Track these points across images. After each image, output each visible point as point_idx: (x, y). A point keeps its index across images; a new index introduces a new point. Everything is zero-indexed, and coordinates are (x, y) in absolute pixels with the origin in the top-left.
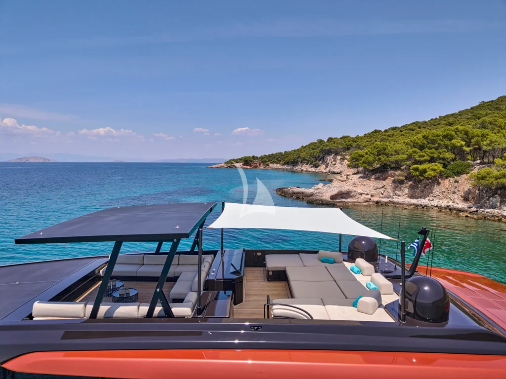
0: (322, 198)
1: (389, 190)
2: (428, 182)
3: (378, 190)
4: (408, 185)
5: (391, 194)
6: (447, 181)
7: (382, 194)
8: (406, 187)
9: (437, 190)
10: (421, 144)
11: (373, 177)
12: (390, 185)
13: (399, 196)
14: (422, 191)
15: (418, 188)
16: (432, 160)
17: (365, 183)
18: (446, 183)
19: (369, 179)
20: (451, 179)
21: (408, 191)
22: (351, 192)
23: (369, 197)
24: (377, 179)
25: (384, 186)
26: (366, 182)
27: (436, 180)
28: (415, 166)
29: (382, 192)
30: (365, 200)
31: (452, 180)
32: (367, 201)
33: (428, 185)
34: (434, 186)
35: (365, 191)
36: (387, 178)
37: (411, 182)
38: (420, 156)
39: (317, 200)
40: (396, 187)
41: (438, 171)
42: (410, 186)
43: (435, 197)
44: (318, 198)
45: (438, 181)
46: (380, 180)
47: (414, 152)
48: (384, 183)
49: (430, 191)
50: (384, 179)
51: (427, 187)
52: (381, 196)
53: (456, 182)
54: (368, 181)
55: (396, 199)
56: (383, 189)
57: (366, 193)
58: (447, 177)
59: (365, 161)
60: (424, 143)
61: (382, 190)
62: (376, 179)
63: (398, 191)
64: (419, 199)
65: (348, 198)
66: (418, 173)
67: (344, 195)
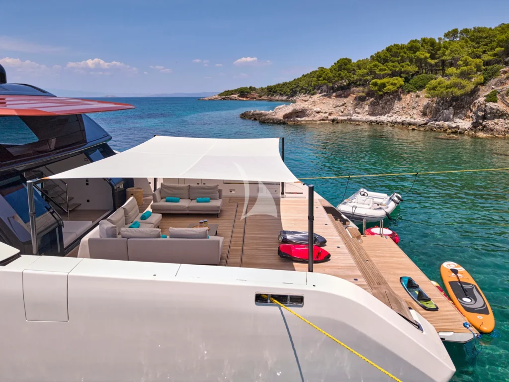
0: (274, 117)
1: (350, 108)
2: (389, 98)
3: (338, 109)
4: (369, 102)
5: (351, 112)
6: (408, 96)
7: (342, 112)
8: (367, 105)
9: (397, 105)
10: (384, 57)
11: (334, 94)
12: (352, 102)
13: (359, 113)
14: (383, 108)
15: (379, 104)
16: (393, 74)
17: (324, 101)
18: (407, 98)
19: (330, 97)
21: (369, 108)
22: (306, 110)
23: (326, 115)
25: (345, 103)
26: (327, 100)
27: (398, 95)
28: (375, 80)
29: (342, 110)
30: (321, 118)
31: (413, 94)
32: (323, 120)
33: (389, 101)
34: (394, 102)
35: (324, 110)
36: (349, 95)
37: (373, 99)
38: (380, 70)
39: (269, 119)
40: (358, 105)
41: (398, 85)
42: (371, 103)
43: (395, 113)
44: (270, 117)
45: (399, 97)
46: (341, 97)
47: (375, 66)
48: (345, 100)
49: (391, 107)
50: (346, 97)
51: (388, 103)
52: (341, 114)
53: (418, 96)
54: (328, 99)
55: (354, 117)
56: (344, 107)
57: (324, 111)
58: (409, 92)
59: (325, 77)
60: (387, 57)
61: (342, 109)
62: (337, 96)
63: (359, 108)
64: (378, 116)
65: (304, 117)
66: (376, 88)
67: (300, 114)
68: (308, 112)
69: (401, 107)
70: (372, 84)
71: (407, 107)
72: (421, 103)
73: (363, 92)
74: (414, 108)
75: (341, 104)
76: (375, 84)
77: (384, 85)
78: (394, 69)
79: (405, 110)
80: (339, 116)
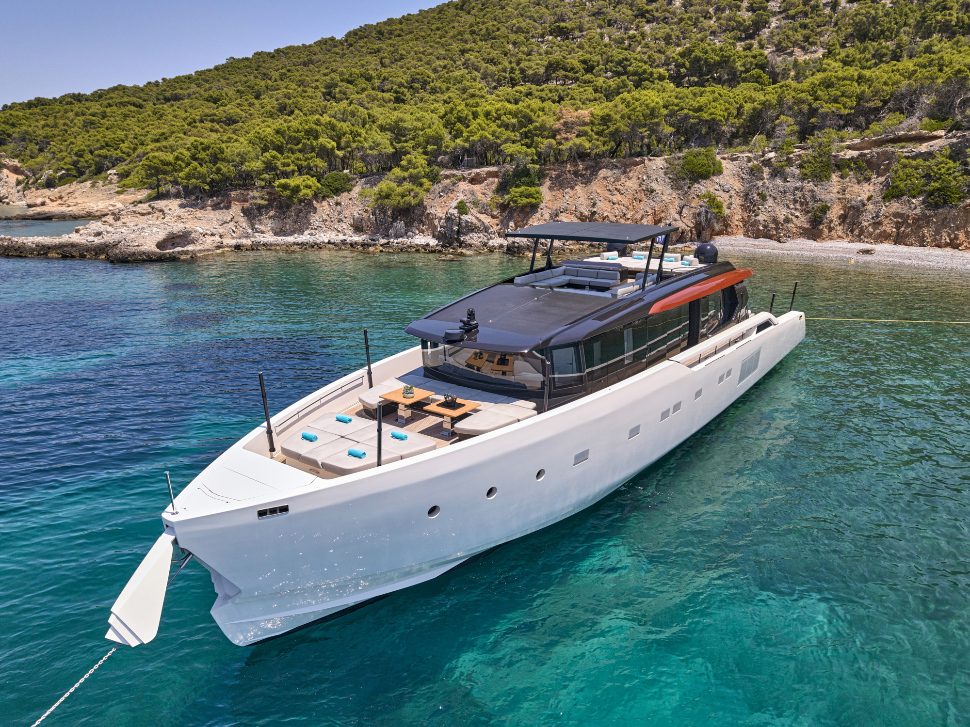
0: (142, 249)
1: (244, 225)
3: (227, 226)
4: (271, 214)
6: (325, 203)
7: (234, 232)
8: (269, 218)
9: (315, 218)
10: (279, 144)
11: (209, 203)
12: (241, 215)
13: (263, 232)
14: (296, 222)
15: (288, 217)
16: (301, 171)
17: (198, 215)
18: (324, 208)
20: (330, 200)
21: (274, 224)
22: (188, 233)
23: (218, 238)
24: (216, 207)
25: (233, 217)
26: (200, 212)
27: (311, 202)
28: (283, 181)
29: (234, 229)
30: (215, 245)
31: (332, 202)
32: (219, 247)
33: (301, 211)
34: (309, 213)
35: (206, 230)
36: (231, 204)
38: (284, 165)
39: (134, 253)
40: (253, 219)
41: (312, 188)
42: (275, 215)
43: (316, 229)
44: (133, 250)
45: (313, 204)
46: (222, 208)
47: (274, 157)
48: (231, 212)
49: (307, 221)
50: (228, 207)
51: (301, 215)
52: (234, 235)
53: (338, 204)
54: (202, 211)
55: (260, 239)
56: (232, 223)
57: (209, 232)
58: (324, 198)
60: (282, 143)
61: (232, 226)
62: (214, 207)
63: (258, 224)
64: (295, 236)
65: (185, 244)
66: (288, 193)
67: (178, 240)
68: (193, 235)
69: (321, 219)
70: (278, 187)
71: (328, 218)
72: (347, 213)
73: (262, 198)
74: (340, 221)
75: (229, 219)
76: (285, 187)
77: (297, 189)
78: (299, 163)
79: (327, 223)
80: (233, 238)
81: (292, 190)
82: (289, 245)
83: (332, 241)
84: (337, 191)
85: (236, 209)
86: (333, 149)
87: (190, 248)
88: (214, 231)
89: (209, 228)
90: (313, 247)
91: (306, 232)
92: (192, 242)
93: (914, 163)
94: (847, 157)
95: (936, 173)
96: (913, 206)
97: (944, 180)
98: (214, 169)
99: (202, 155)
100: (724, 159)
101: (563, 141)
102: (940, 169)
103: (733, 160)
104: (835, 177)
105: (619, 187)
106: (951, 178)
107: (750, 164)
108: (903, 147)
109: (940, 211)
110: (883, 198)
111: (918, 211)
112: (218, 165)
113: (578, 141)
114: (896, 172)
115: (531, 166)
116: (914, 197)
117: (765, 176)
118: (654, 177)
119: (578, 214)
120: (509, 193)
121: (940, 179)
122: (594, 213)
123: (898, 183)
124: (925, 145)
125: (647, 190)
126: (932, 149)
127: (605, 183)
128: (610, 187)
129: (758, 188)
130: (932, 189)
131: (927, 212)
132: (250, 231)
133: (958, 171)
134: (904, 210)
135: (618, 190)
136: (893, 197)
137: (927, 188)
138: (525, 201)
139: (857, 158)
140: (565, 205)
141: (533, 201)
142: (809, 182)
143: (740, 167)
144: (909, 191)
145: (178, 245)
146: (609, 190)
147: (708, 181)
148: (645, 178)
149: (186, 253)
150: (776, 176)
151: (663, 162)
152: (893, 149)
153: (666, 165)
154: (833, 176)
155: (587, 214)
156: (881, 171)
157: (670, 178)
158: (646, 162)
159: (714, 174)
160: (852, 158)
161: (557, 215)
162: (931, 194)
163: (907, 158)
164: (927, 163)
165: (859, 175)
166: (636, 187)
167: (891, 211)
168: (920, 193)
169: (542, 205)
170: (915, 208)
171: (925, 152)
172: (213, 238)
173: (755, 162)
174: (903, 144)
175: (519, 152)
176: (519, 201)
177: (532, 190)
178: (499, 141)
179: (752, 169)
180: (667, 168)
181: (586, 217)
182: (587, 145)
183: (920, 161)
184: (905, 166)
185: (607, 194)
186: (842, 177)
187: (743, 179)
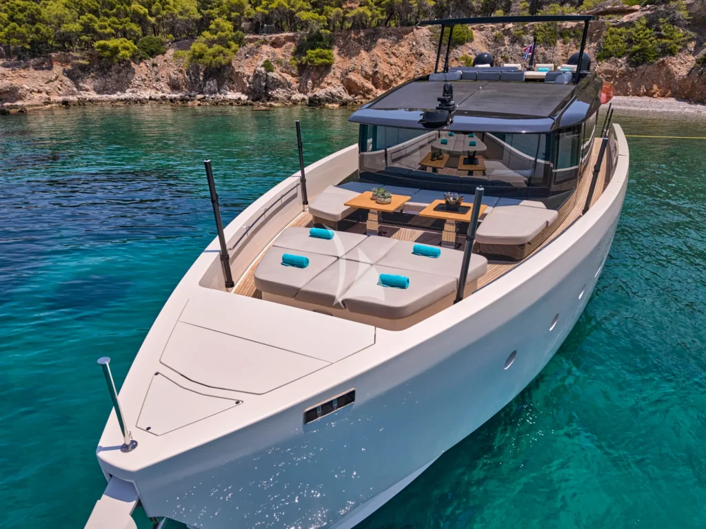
1: (68, 83)
3: (53, 84)
6: (142, 64)
7: (60, 90)
9: (135, 77)
14: (117, 81)
15: (110, 77)
16: (118, 34)
20: (147, 61)
23: (45, 95)
25: (57, 77)
26: (23, 72)
28: (102, 42)
29: (59, 87)
30: (42, 101)
31: (149, 63)
32: (47, 103)
33: (121, 71)
35: (33, 87)
36: (52, 65)
38: (102, 27)
40: (77, 77)
41: (130, 50)
43: (136, 87)
45: (131, 67)
49: (127, 80)
51: (121, 74)
53: (154, 65)
54: (26, 70)
55: (85, 96)
56: (57, 81)
57: (36, 90)
58: (141, 60)
61: (57, 84)
62: (36, 67)
63: (83, 83)
65: (13, 100)
66: (108, 53)
68: (20, 91)
69: (140, 79)
70: (98, 48)
71: (146, 78)
72: (163, 73)
73: (84, 59)
74: (158, 80)
75: (54, 77)
76: (104, 48)
77: (115, 51)
78: (115, 26)
79: (146, 82)
80: (60, 95)
81: (111, 51)
82: (113, 102)
83: (153, 97)
84: (152, 54)
85: (58, 69)
86: (145, 15)
87: (19, 103)
88: (41, 89)
89: (34, 85)
90: (136, 103)
91: (128, 91)
92: (21, 98)
93: (619, 30)
94: (568, 27)
95: (637, 38)
96: (619, 64)
97: (643, 44)
98: (33, 30)
99: (20, 16)
100: (473, 29)
101: (349, 10)
102: (639, 35)
103: (481, 30)
104: (559, 43)
105: (394, 51)
106: (647, 41)
107: (494, 33)
108: (610, 18)
109: (641, 67)
110: (597, 59)
111: (623, 68)
112: (38, 25)
113: (361, 10)
114: (606, 38)
115: (323, 31)
116: (620, 57)
117: (506, 42)
118: (422, 43)
119: (363, 73)
120: (306, 54)
121: (639, 42)
122: (377, 72)
123: (608, 46)
124: (626, 16)
125: (417, 53)
126: (632, 19)
127: (383, 47)
128: (387, 51)
129: (501, 53)
130: (634, 50)
131: (631, 69)
132: (75, 89)
133: (653, 36)
134: (613, 68)
135: (394, 54)
136: (604, 58)
137: (630, 50)
138: (320, 61)
139: (576, 27)
140: (353, 65)
141: (327, 61)
142: (541, 46)
143: (486, 36)
144: (616, 53)
145: (7, 101)
146: (387, 54)
147: (464, 47)
148: (414, 43)
149: (16, 107)
150: (515, 42)
151: (428, 30)
152: (602, 20)
153: (431, 33)
154: (558, 42)
155: (371, 73)
156: (593, 38)
157: (434, 44)
158: (415, 30)
159: (468, 41)
160: (572, 27)
161: (347, 74)
162: (633, 54)
163: (614, 26)
164: (629, 31)
165: (577, 41)
166: (408, 51)
167: (603, 68)
168: (624, 54)
169: (334, 66)
170: (621, 66)
171: (627, 22)
172: (40, 95)
173: (498, 32)
174: (610, 16)
175: (313, 18)
176: (316, 61)
177: (326, 52)
178: (293, 9)
179: (496, 37)
180: (432, 36)
181: (370, 75)
182: (369, 14)
183: (623, 29)
184: (612, 33)
185: (386, 57)
186: (564, 43)
187: (489, 45)
